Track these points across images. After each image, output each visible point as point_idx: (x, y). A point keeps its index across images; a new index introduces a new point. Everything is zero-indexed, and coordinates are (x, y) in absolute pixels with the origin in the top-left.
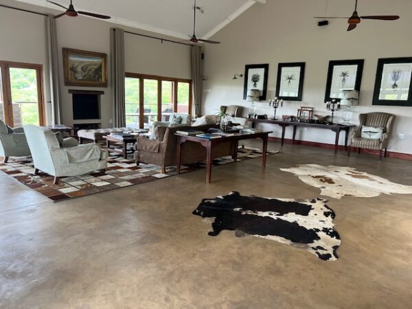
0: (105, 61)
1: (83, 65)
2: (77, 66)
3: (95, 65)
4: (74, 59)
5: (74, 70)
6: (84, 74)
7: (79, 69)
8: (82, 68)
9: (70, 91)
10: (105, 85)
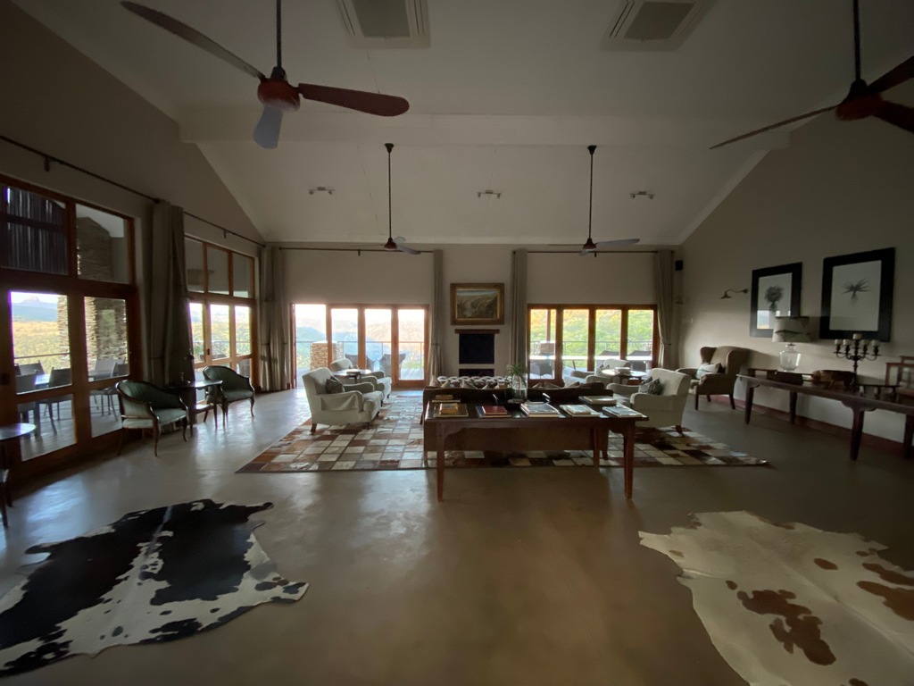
0: (502, 293)
1: (473, 300)
2: (466, 302)
3: (489, 298)
4: (462, 294)
5: (462, 307)
6: (474, 311)
7: (468, 305)
8: (472, 304)
9: (457, 331)
10: (501, 322)
